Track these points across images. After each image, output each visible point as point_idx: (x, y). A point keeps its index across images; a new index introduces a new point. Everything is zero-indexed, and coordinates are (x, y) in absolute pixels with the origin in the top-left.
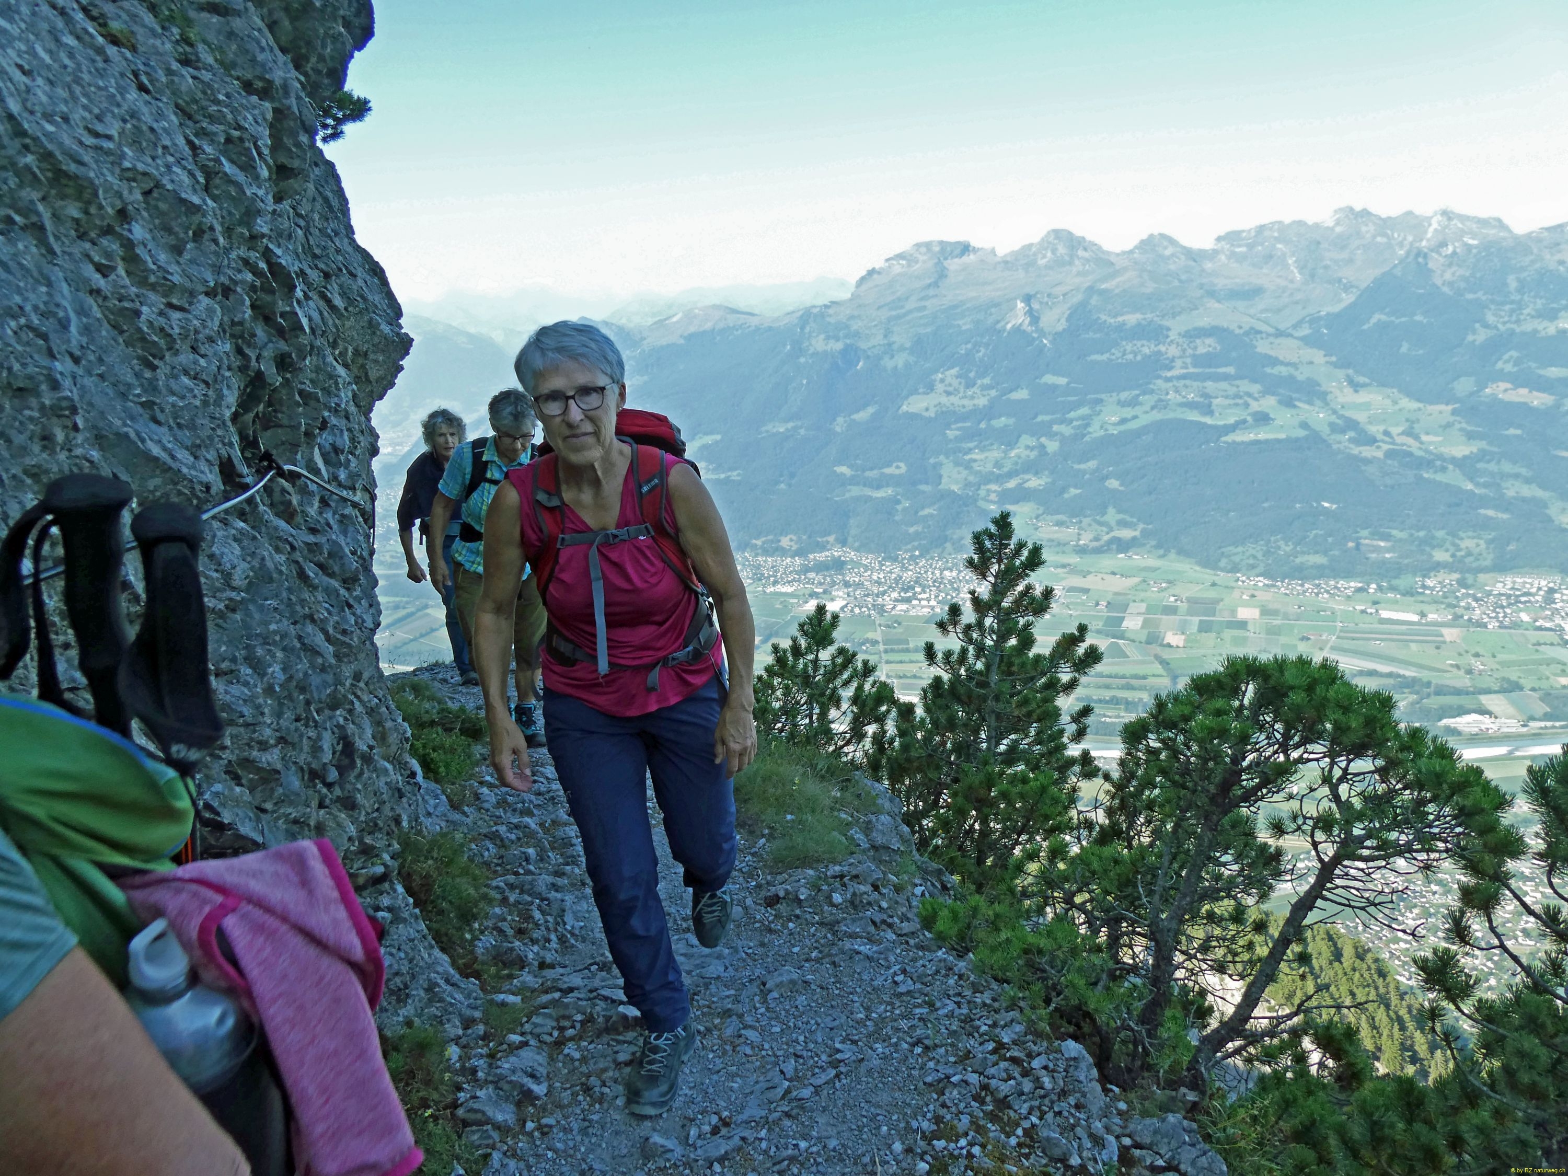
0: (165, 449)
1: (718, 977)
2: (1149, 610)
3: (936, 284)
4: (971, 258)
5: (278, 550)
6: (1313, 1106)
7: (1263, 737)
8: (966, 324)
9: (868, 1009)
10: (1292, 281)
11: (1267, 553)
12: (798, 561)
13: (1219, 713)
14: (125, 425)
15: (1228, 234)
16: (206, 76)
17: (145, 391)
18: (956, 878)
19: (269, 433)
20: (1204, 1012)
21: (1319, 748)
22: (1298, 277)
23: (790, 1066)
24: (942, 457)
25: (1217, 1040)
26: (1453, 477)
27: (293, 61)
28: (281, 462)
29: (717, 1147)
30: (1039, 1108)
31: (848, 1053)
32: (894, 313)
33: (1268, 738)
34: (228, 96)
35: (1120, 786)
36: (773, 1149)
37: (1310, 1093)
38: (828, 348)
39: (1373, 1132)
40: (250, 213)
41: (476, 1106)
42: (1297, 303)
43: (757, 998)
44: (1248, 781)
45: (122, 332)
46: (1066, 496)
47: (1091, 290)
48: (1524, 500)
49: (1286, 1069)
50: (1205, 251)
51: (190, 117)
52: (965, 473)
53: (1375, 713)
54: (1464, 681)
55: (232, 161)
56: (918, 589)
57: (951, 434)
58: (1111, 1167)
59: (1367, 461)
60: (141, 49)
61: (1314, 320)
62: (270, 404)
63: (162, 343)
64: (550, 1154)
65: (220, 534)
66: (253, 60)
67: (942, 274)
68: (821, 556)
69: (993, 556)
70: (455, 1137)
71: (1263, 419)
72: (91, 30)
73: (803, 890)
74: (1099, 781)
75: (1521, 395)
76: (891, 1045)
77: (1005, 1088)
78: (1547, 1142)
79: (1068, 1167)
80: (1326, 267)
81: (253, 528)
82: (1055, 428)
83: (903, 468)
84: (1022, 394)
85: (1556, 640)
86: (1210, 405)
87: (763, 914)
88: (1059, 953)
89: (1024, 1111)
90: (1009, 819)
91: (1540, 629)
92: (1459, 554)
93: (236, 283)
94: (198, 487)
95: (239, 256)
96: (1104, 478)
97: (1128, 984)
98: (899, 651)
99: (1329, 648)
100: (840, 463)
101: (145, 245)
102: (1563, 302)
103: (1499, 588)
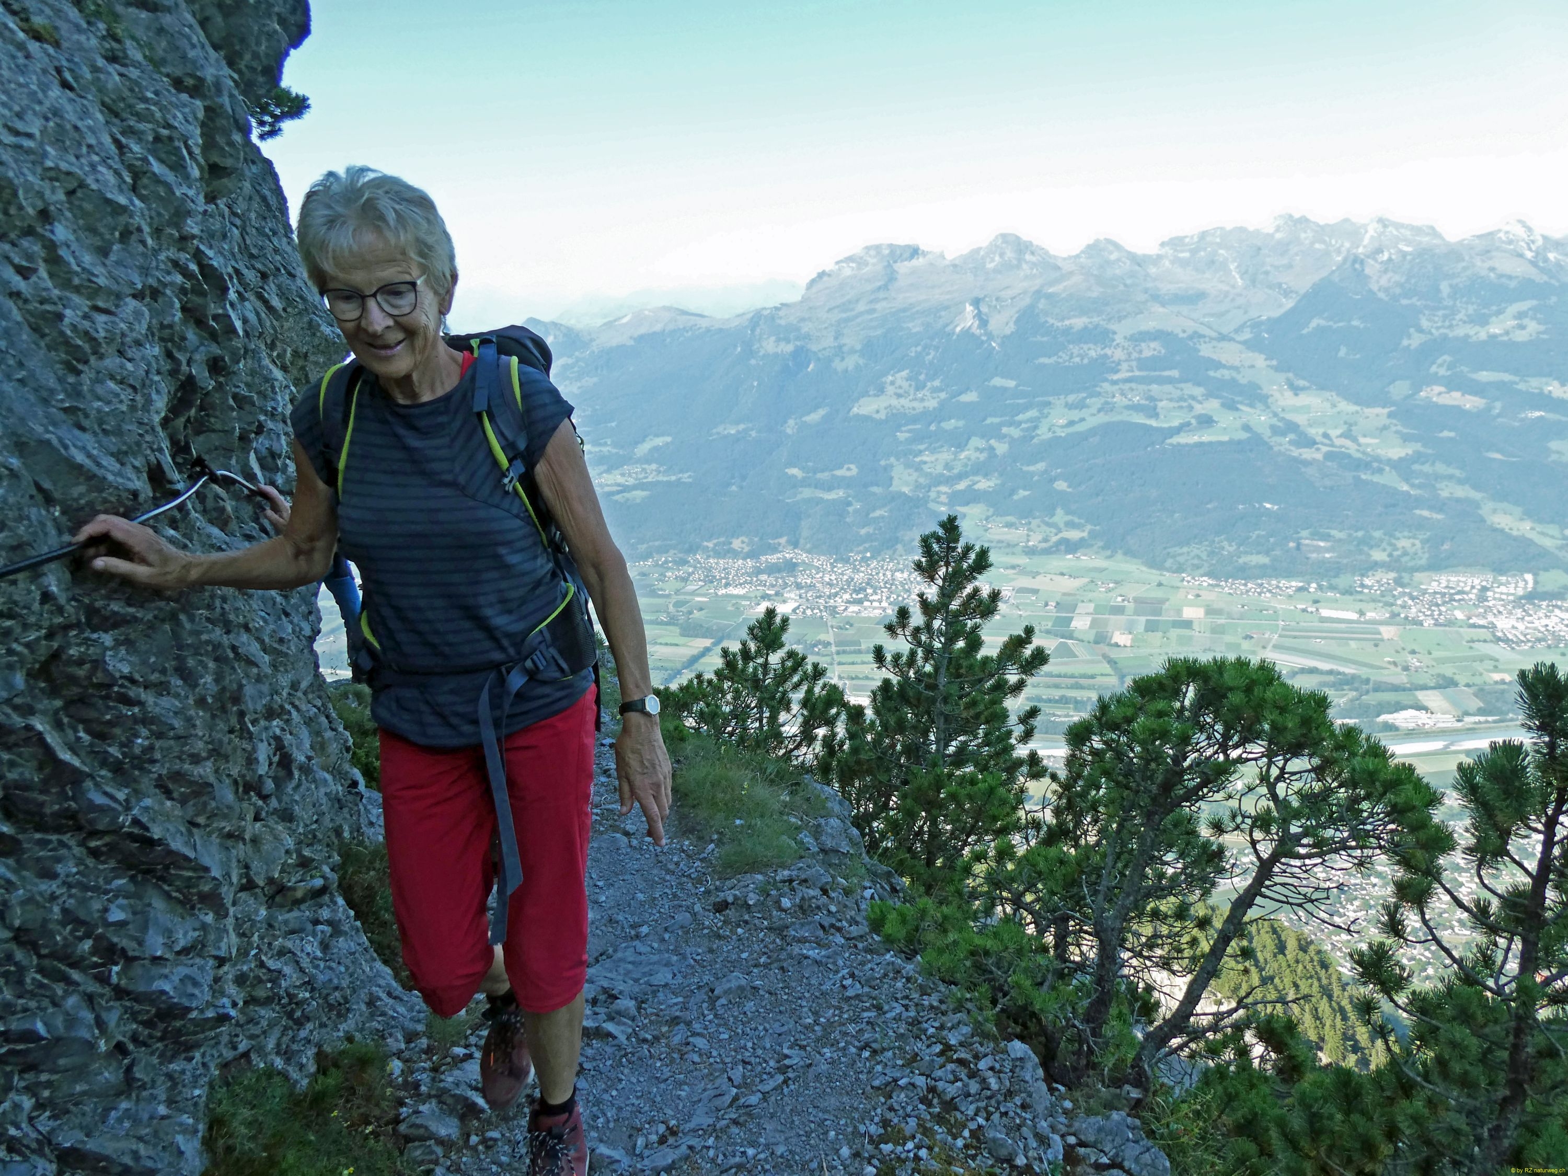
0: (89, 456)
1: (666, 985)
2: (1098, 610)
3: (885, 287)
4: (919, 262)
6: (1255, 1099)
7: (1203, 737)
8: (915, 327)
9: (816, 1014)
10: (1233, 287)
11: (1211, 554)
12: (750, 563)
13: (1160, 714)
14: (48, 432)
15: (1172, 240)
16: (134, 73)
17: (69, 395)
18: (906, 881)
19: (201, 438)
20: (1148, 1008)
21: (1256, 748)
22: (1240, 282)
23: (738, 1073)
24: (892, 460)
25: (1160, 1038)
26: (1389, 478)
27: (226, 58)
28: (213, 467)
29: (664, 1157)
30: (986, 1108)
31: (796, 1058)
32: (844, 315)
33: (1209, 738)
34: (156, 93)
35: (1067, 787)
36: (721, 1157)
37: (1252, 1086)
38: (779, 350)
39: (1311, 1123)
40: (180, 214)
41: (418, 1121)
42: (1239, 307)
43: (705, 1005)
44: (1190, 781)
45: (43, 336)
46: (1015, 497)
47: (1038, 294)
48: (1458, 500)
49: (1229, 1063)
50: (1150, 257)
51: (117, 115)
52: (915, 475)
53: (1311, 713)
54: (1402, 678)
55: (162, 161)
56: (869, 591)
57: (901, 436)
58: (1057, 1166)
59: (1306, 463)
60: (65, 45)
61: (1256, 325)
62: (201, 408)
63: (87, 347)
64: (494, 1168)
66: (184, 57)
67: (891, 277)
68: (773, 558)
69: (941, 559)
70: (397, 1153)
71: (1206, 421)
72: (11, 25)
73: (751, 895)
74: (1046, 780)
75: (1455, 398)
76: (839, 1049)
77: (952, 1090)
78: (1479, 1130)
79: (1013, 1167)
80: (1267, 273)
81: (184, 535)
82: (1005, 430)
83: (854, 470)
84: (970, 397)
85: (1489, 637)
86: (1155, 408)
87: (712, 920)
88: (1005, 954)
89: (971, 1112)
90: (958, 820)
91: (1474, 626)
92: (1395, 553)
93: (165, 285)
94: (125, 495)
95: (168, 258)
96: (1052, 480)
97: (1074, 982)
98: (851, 653)
99: (1270, 647)
100: (791, 465)
101: (68, 246)
102: (1494, 308)
103: (1434, 587)
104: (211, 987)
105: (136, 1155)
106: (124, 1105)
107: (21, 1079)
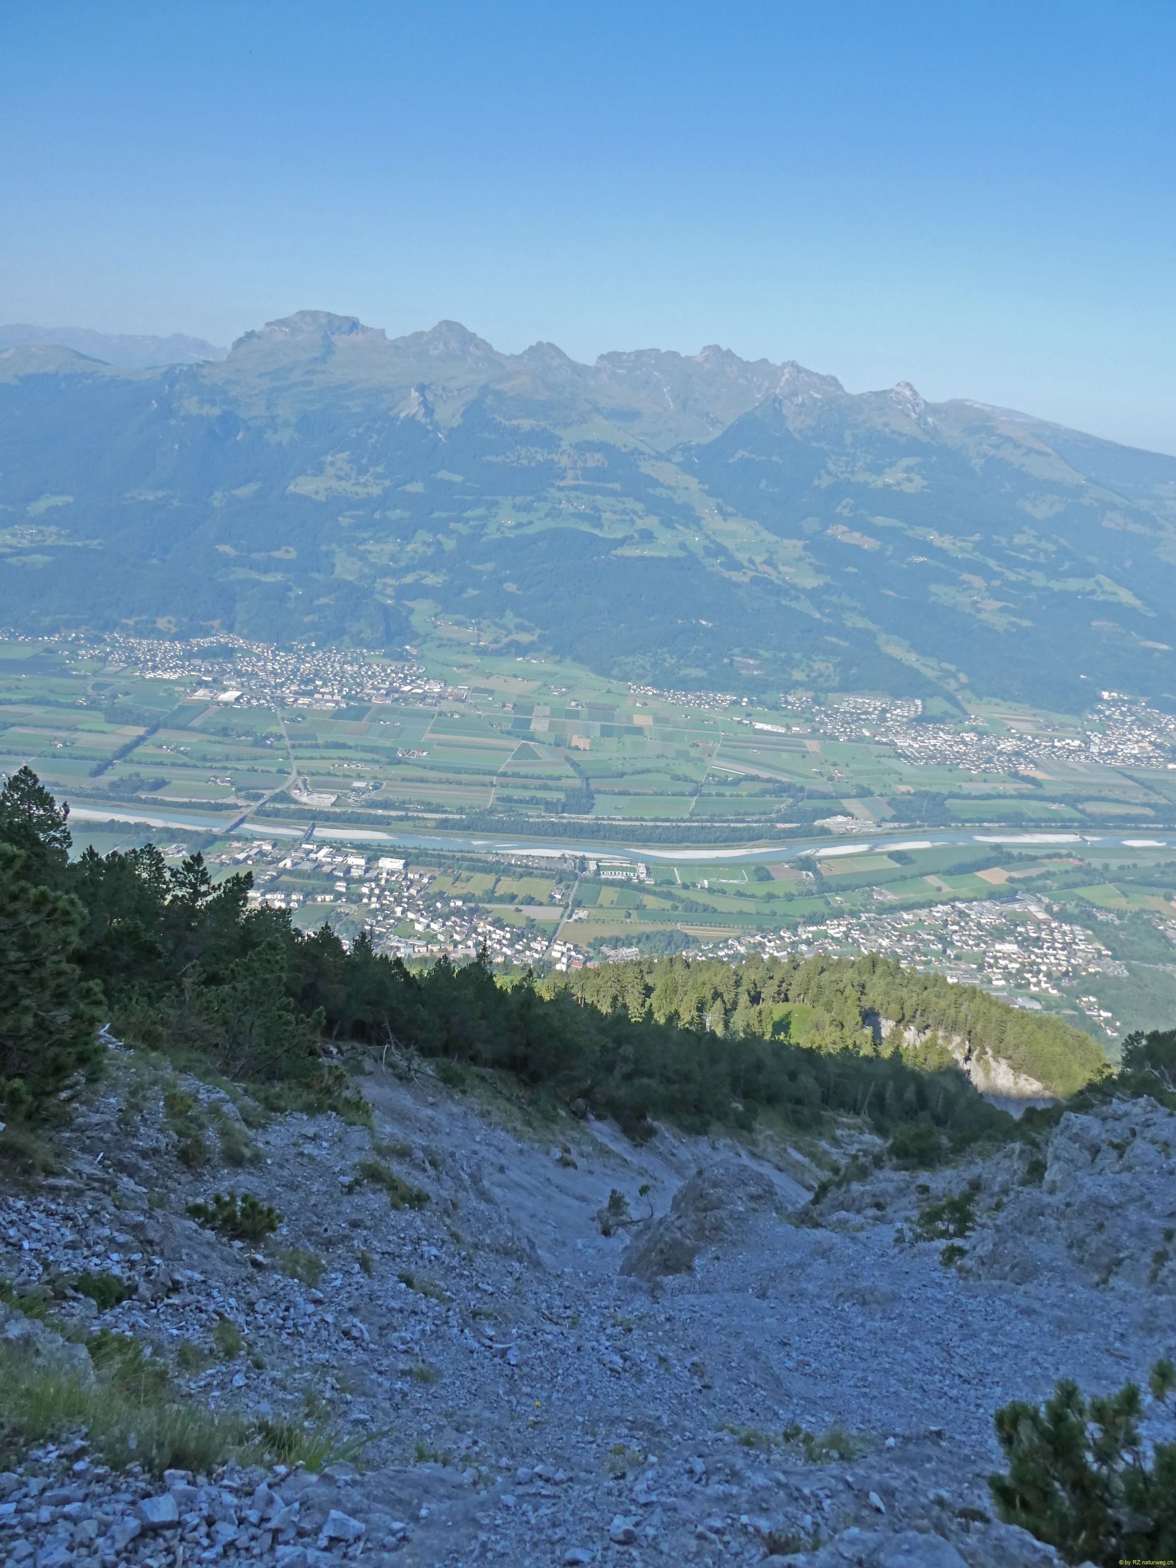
2: (553, 713)
3: (323, 359)
4: (360, 336)
8: (356, 407)
10: (666, 409)
11: (655, 665)
12: (179, 645)
15: (610, 354)
22: (672, 406)
24: (334, 546)
26: (803, 606)
32: (277, 384)
38: (203, 412)
42: (671, 430)
46: (464, 596)
47: (485, 389)
48: (859, 630)
50: (589, 367)
52: (360, 563)
54: (828, 788)
56: (319, 682)
57: (344, 521)
59: (736, 585)
61: (687, 449)
67: (330, 349)
68: (205, 642)
71: (647, 536)
75: (855, 538)
80: (696, 400)
82: (452, 526)
83: (293, 553)
84: (416, 487)
85: (893, 754)
86: (599, 518)
91: (878, 743)
92: (812, 674)
96: (501, 581)
98: (307, 747)
99: (714, 756)
100: (221, 541)
102: (887, 460)
103: (844, 707)
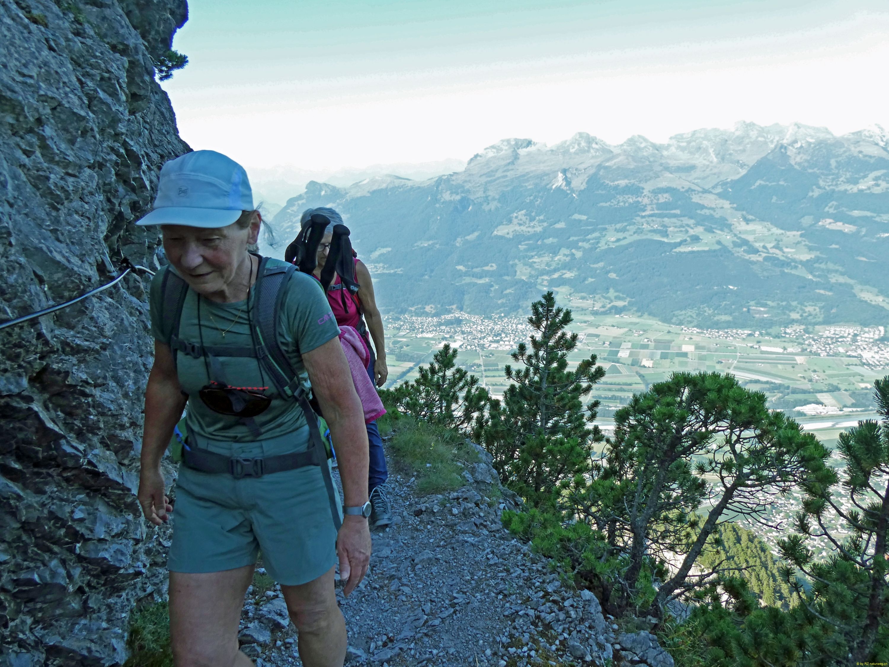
0: (64, 256)
1: (388, 557)
2: (634, 346)
3: (512, 163)
4: (532, 148)
5: (131, 314)
6: (723, 625)
7: (693, 418)
8: (529, 185)
9: (472, 574)
10: (711, 162)
11: (698, 315)
12: (435, 319)
13: (668, 404)
14: (40, 243)
15: (676, 135)
16: (89, 42)
17: (53, 223)
18: (524, 499)
19: (127, 247)
20: (661, 573)
21: (724, 424)
22: (715, 160)
23: (428, 607)
24: (516, 261)
25: (668, 589)
26: (801, 272)
27: (141, 33)
28: (133, 263)
29: (386, 654)
30: (568, 628)
31: (461, 599)
32: (489, 179)
33: (697, 418)
34: (102, 53)
35: (615, 446)
36: (418, 654)
37: (721, 618)
38: (452, 199)
39: (755, 639)
40: (115, 121)
41: (247, 633)
42: (715, 174)
43: (409, 568)
44: (685, 443)
45: (38, 189)
46: (586, 282)
47: (600, 167)
48: (840, 284)
49: (708, 604)
50: (663, 145)
51: (79, 66)
52: (529, 270)
53: (755, 404)
54: (808, 386)
55: (104, 91)
56: (503, 335)
57: (522, 247)
58: (609, 661)
59: (753, 263)
60: (50, 26)
61: (724, 184)
62: (127, 230)
63: (63, 195)
64: (290, 659)
65: (97, 305)
66: (117, 33)
67: (516, 157)
68: (449, 317)
69: (544, 317)
71: (696, 239)
72: (21, 15)
73: (435, 506)
74: (604, 443)
75: (839, 226)
76: (485, 594)
77: (549, 618)
78: (852, 644)
79: (584, 662)
80: (731, 154)
81: (117, 302)
82: (580, 244)
83: (495, 267)
84: (561, 225)
85: (858, 362)
86: (666, 231)
87: (413, 521)
88: (580, 541)
89: (560, 630)
90: (553, 465)
91: (850, 356)
92: (805, 315)
93: (106, 161)
94: (83, 278)
95: (108, 146)
96: (608, 272)
97: (620, 558)
98: (493, 370)
99: (732, 368)
100: (459, 264)
101: (53, 139)
102: (862, 174)
103: (827, 334)
104: (131, 555)
105: (89, 650)
106: (83, 622)
107: (25, 606)
